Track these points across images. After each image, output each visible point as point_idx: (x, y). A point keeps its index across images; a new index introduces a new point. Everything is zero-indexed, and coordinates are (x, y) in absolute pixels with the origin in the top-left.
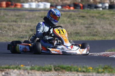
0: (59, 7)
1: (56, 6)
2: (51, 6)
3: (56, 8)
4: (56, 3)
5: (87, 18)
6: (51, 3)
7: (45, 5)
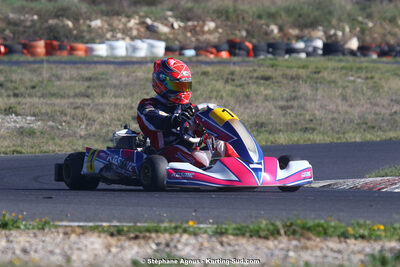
0: (190, 53)
2: (168, 49)
3: (181, 54)
4: (180, 42)
5: (278, 82)
6: (166, 41)
7: (152, 46)
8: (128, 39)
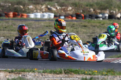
0: (62, 17)
1: (60, 16)
2: (55, 16)
4: (59, 14)
5: (89, 28)
6: (55, 13)
8: (41, 12)
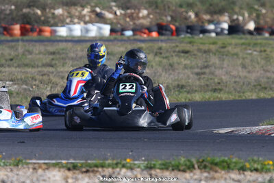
2: (112, 31)
3: (122, 34)
5: (194, 55)
7: (100, 29)
8: (82, 23)
